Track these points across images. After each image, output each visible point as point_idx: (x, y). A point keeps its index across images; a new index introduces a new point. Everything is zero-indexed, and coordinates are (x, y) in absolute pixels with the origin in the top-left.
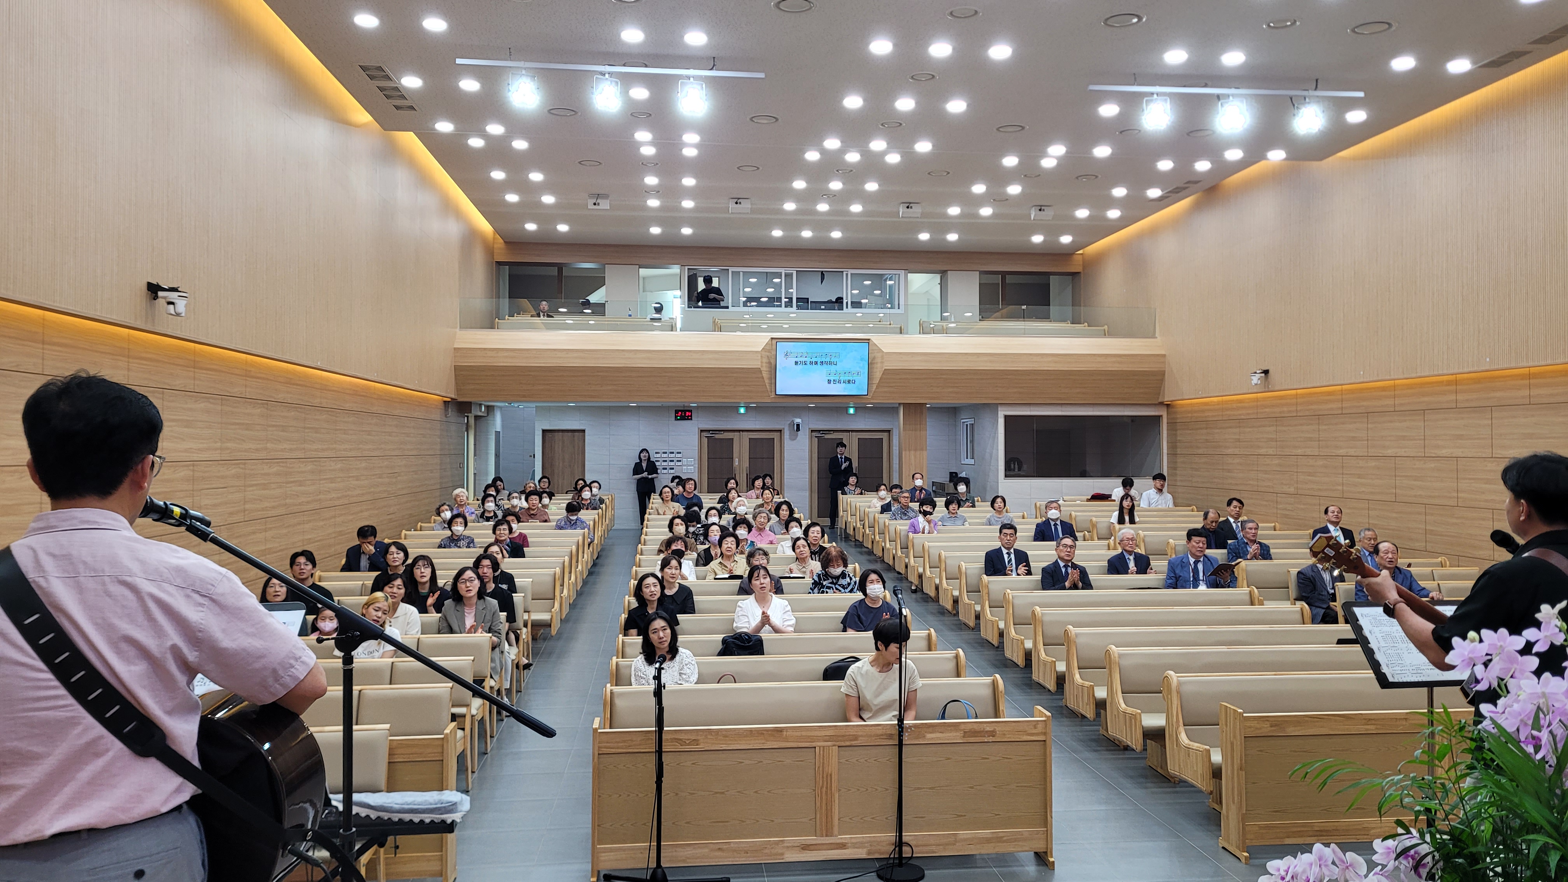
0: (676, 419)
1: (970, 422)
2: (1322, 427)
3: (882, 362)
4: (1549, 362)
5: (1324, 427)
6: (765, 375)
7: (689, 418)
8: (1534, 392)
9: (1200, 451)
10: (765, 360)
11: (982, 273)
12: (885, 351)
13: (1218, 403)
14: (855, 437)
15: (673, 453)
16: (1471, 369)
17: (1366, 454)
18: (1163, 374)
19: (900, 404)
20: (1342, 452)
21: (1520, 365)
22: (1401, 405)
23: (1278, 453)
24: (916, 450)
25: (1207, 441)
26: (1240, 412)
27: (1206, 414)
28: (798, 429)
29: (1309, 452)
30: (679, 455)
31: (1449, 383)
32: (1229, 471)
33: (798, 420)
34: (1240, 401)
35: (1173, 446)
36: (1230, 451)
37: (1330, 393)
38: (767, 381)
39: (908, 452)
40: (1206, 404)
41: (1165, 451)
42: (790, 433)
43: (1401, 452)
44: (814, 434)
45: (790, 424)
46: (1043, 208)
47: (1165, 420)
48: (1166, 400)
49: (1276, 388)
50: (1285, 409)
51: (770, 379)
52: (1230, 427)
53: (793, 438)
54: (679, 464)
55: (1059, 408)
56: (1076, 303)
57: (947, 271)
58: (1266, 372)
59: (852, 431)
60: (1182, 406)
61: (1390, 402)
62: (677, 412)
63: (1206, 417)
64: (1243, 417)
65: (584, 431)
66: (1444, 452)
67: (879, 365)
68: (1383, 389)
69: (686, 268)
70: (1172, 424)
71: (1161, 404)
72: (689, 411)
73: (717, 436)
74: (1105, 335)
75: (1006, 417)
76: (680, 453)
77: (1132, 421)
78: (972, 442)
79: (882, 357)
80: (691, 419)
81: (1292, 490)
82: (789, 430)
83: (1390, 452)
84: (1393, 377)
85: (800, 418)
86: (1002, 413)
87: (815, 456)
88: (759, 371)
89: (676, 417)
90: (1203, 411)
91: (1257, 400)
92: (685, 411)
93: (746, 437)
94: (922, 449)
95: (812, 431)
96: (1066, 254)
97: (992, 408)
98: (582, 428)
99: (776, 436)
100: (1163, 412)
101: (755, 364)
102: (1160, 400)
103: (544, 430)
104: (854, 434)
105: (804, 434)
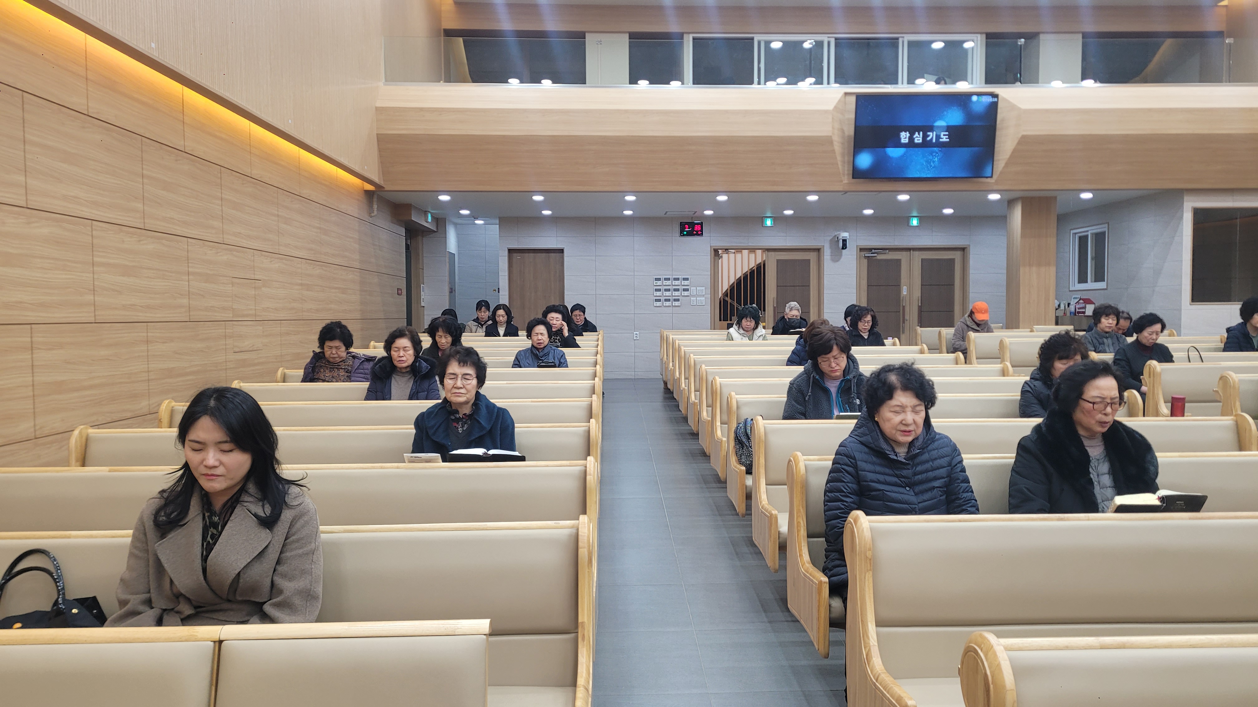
0: (682, 234)
3: (1017, 126)
6: (837, 148)
7: (700, 233)
12: (1024, 106)
14: (918, 257)
15: (678, 279)
28: (844, 247)
30: (686, 283)
33: (845, 235)
38: (839, 158)
42: (831, 253)
44: (863, 253)
45: (831, 240)
53: (836, 257)
54: (686, 293)
57: (1038, 34)
59: (915, 249)
62: (683, 226)
65: (561, 251)
69: (691, 36)
72: (699, 224)
75: (1201, 212)
76: (687, 279)
79: (1019, 117)
80: (702, 234)
82: (831, 247)
85: (846, 232)
86: (1189, 205)
87: (864, 283)
88: (828, 141)
89: (681, 232)
92: (693, 224)
95: (861, 250)
96: (1198, 6)
97: (1171, 198)
98: (559, 246)
99: (812, 256)
103: (510, 251)
104: (917, 252)
105: (850, 257)
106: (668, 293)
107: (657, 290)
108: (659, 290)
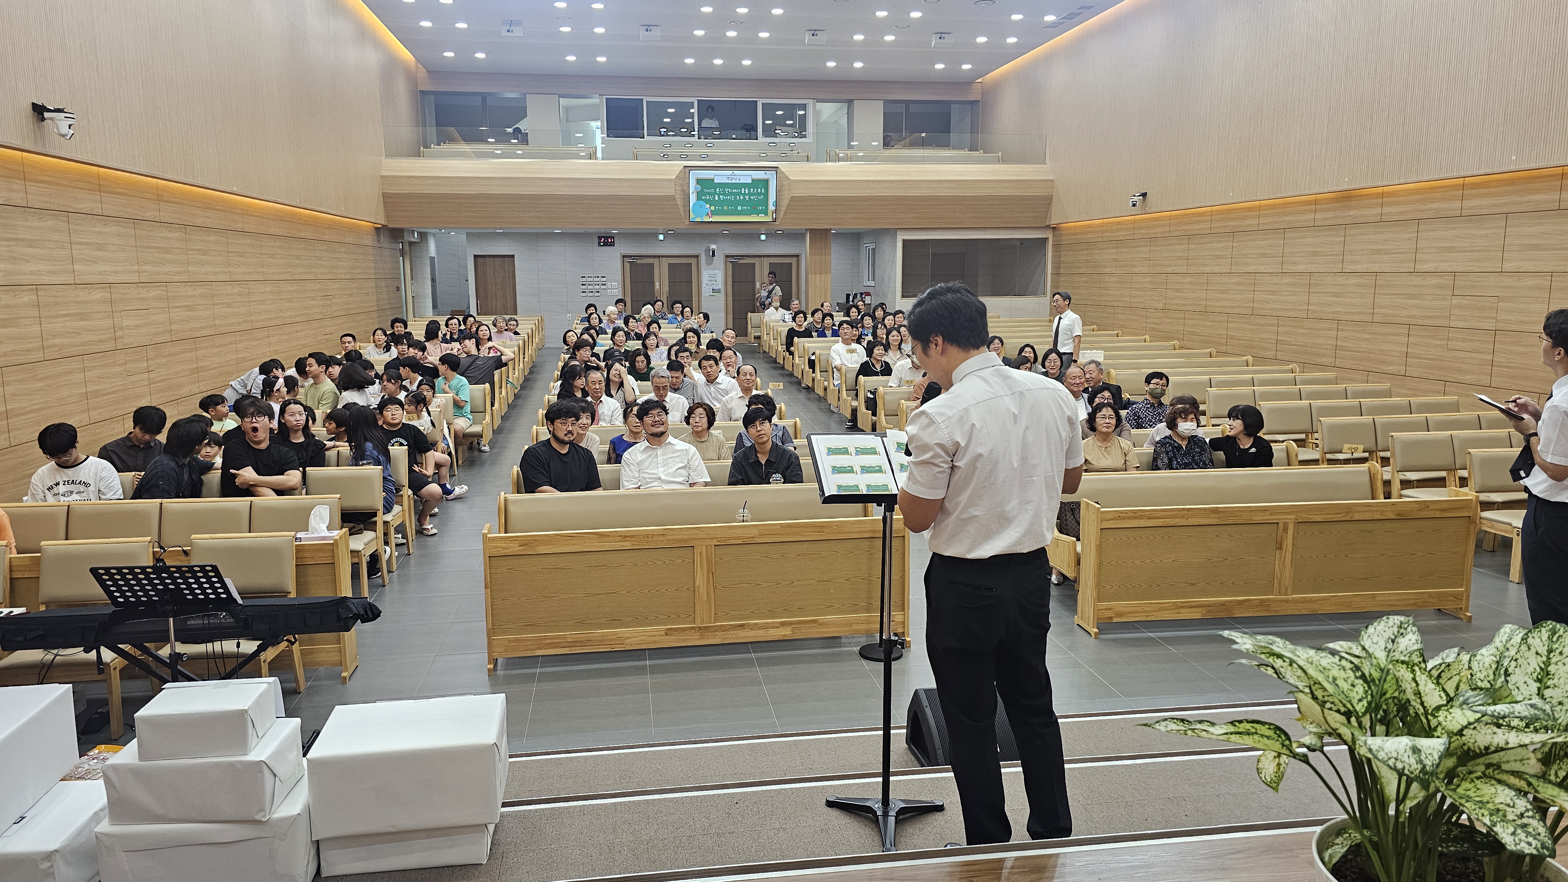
0: (599, 245)
1: (872, 246)
2: (1192, 246)
3: (789, 190)
4: (1402, 181)
5: (1193, 246)
6: (679, 202)
7: (612, 244)
8: (1386, 210)
9: (1081, 271)
10: (678, 188)
11: (886, 102)
12: (792, 178)
13: (1099, 225)
15: (597, 277)
16: (1330, 189)
17: (1229, 271)
18: (1050, 198)
19: (806, 230)
20: (1207, 269)
21: (1376, 184)
22: (1265, 224)
23: (1151, 272)
24: (821, 273)
25: (1087, 261)
26: (1118, 234)
27: (1088, 236)
28: (713, 255)
29: (1178, 270)
30: (604, 279)
31: (1309, 203)
32: (1106, 289)
33: (714, 247)
34: (1119, 223)
35: (1057, 265)
36: (1107, 270)
37: (1200, 215)
38: (681, 209)
39: (813, 275)
40: (1089, 226)
41: (1049, 271)
42: (705, 259)
43: (1261, 269)
44: (729, 259)
45: (705, 251)
46: (943, 35)
47: (1050, 242)
48: (1052, 223)
49: (1153, 210)
50: (1159, 230)
51: (684, 206)
52: (1109, 248)
53: (709, 263)
54: (604, 287)
55: (954, 232)
56: (974, 130)
57: (853, 100)
58: (1144, 195)
59: (764, 256)
60: (1067, 229)
61: (1255, 222)
62: (600, 238)
63: (1087, 238)
64: (1121, 238)
65: (513, 257)
66: (1300, 268)
67: (786, 192)
68: (1250, 209)
69: (604, 97)
70: (1057, 246)
71: (1048, 227)
72: (612, 238)
73: (639, 261)
74: (999, 161)
75: (905, 242)
77: (1021, 244)
78: (873, 265)
79: (790, 185)
80: (614, 245)
81: (1161, 305)
82: (706, 255)
83: (1251, 269)
84: (1258, 198)
85: (715, 243)
86: (901, 237)
87: (730, 280)
88: (673, 198)
89: (599, 243)
90: (1085, 233)
91: (1135, 221)
92: (606, 238)
93: (665, 262)
94: (826, 273)
95: (727, 257)
96: (966, 83)
97: (891, 232)
98: (511, 253)
99: (693, 261)
100: (1049, 235)
101: (670, 191)
102: (1047, 224)
103: (475, 256)
104: (766, 259)
105: (719, 260)
106: (591, 287)
107: (583, 285)
108: (584, 285)
